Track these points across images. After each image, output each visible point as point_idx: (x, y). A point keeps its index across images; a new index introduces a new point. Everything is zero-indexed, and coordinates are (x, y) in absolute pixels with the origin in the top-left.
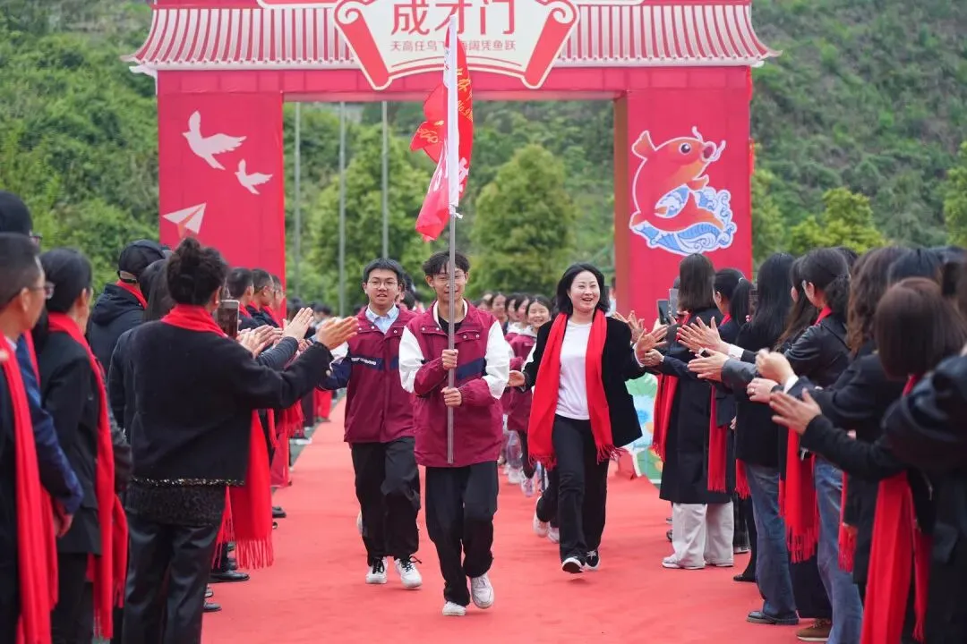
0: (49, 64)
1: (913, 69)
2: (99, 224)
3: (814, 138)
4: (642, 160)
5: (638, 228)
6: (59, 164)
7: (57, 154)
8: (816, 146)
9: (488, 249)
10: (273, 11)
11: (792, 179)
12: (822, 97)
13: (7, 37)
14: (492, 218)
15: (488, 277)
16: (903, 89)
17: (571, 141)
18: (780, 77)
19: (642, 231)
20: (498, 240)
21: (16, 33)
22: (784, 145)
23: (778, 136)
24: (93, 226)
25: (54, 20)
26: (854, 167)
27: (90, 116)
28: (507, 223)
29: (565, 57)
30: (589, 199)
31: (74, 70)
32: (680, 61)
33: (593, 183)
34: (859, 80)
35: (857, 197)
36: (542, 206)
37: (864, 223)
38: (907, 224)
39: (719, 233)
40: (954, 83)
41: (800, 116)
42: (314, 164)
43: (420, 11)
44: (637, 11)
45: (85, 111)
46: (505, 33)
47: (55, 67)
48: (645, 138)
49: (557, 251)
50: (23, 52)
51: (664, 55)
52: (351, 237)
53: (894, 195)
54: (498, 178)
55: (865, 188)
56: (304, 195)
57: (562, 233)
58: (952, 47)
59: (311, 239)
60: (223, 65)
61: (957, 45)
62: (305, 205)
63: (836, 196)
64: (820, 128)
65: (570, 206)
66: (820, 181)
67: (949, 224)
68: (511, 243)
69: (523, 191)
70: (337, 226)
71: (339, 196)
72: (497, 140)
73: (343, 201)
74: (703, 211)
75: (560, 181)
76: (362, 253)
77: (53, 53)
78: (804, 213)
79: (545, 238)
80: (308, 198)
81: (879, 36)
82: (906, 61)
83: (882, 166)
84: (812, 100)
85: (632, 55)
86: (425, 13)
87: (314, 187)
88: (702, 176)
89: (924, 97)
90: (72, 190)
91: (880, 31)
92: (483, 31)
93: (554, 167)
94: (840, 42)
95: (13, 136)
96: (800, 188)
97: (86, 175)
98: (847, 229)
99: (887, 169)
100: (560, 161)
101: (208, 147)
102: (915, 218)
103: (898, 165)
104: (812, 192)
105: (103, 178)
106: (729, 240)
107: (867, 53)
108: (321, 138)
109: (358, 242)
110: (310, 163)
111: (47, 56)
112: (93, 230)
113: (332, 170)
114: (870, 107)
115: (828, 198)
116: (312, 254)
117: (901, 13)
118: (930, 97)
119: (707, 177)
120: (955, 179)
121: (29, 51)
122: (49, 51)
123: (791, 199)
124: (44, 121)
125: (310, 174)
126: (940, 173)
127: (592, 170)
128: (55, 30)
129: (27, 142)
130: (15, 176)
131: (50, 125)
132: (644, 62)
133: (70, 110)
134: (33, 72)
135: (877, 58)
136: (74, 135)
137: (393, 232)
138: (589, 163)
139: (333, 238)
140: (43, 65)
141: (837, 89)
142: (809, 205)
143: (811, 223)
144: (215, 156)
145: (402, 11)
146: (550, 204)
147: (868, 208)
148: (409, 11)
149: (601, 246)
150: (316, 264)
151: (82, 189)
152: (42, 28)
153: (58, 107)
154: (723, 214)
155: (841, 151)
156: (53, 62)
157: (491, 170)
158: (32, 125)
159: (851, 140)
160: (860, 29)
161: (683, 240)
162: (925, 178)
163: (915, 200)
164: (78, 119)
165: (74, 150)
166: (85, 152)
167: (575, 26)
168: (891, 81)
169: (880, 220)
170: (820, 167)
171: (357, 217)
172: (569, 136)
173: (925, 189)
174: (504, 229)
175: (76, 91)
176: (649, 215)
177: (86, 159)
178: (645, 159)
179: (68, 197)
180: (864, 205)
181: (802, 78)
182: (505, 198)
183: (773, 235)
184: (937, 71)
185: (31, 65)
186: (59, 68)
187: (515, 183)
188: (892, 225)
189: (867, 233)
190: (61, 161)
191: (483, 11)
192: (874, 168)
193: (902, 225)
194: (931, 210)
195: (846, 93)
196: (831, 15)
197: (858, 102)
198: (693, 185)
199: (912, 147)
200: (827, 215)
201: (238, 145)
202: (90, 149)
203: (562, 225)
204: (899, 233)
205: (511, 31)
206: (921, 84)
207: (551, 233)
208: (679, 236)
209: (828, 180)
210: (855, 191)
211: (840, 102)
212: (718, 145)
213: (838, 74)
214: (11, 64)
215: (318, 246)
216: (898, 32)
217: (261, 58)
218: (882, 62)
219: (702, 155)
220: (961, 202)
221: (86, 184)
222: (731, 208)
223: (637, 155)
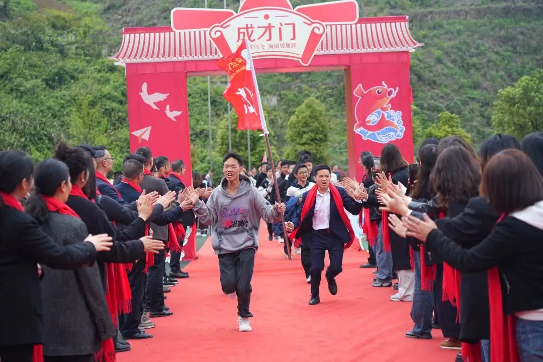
0: (102, 71)
1: (475, 60)
2: (126, 139)
3: (433, 91)
4: (359, 98)
5: (358, 130)
6: (108, 114)
7: (106, 110)
8: (434, 94)
9: (293, 144)
10: (180, 33)
11: (424, 109)
12: (436, 73)
13: (84, 60)
14: (295, 130)
15: (294, 156)
16: (471, 69)
17: (329, 96)
18: (417, 65)
19: (360, 132)
20: (298, 140)
21: (88, 58)
22: (420, 94)
23: (417, 91)
24: (123, 140)
25: (104, 52)
26: (451, 103)
27: (120, 93)
28: (301, 132)
29: (320, 50)
30: (338, 121)
31: (113, 73)
32: (375, 50)
33: (339, 114)
34: (451, 65)
35: (453, 115)
36: (316, 124)
37: (457, 126)
38: (474, 127)
39: (397, 132)
40: (493, 65)
41: (427, 82)
42: (218, 110)
43: (250, 31)
44: (354, 26)
45: (118, 91)
46: (291, 39)
47: (105, 72)
48: (360, 87)
49: (323, 144)
50: (91, 66)
51: (367, 48)
52: (235, 141)
53: (469, 115)
54: (296, 113)
55: (456, 112)
56: (213, 123)
57: (326, 136)
58: (491, 50)
59: (217, 142)
60: (156, 60)
61: (493, 49)
62: (214, 128)
63: (444, 115)
64: (435, 87)
65: (328, 124)
66: (436, 109)
67: (494, 126)
68: (303, 140)
69: (308, 118)
70: (228, 136)
71: (228, 123)
72: (296, 97)
73: (230, 125)
74: (388, 121)
75: (324, 113)
76: (239, 147)
77: (104, 66)
78: (430, 123)
79: (318, 138)
80: (216, 125)
81: (459, 46)
82: (472, 56)
83: (463, 102)
84: (432, 75)
85: (352, 48)
86: (252, 31)
87: (218, 120)
88: (388, 104)
89: (480, 72)
90: (114, 125)
91: (460, 44)
92: (281, 39)
93: (321, 107)
94: (443, 50)
95: (86, 102)
96: (428, 113)
97: (119, 118)
98: (450, 130)
99: (465, 103)
100: (323, 105)
101: (151, 99)
102: (478, 124)
103: (470, 101)
104: (433, 114)
105: (127, 119)
106: (402, 135)
107: (455, 54)
108: (221, 98)
109: (237, 143)
110: (216, 109)
111: (101, 67)
112: (123, 142)
113: (225, 112)
114: (456, 77)
115: (441, 116)
116: (218, 149)
117: (469, 36)
118: (483, 72)
119: (390, 105)
120: (496, 106)
121: (94, 65)
122: (102, 65)
123: (424, 117)
124: (100, 95)
125: (217, 114)
126: (487, 104)
127: (338, 108)
128: (105, 56)
129: (93, 104)
130: (88, 119)
131: (103, 97)
132: (358, 51)
133: (112, 90)
134: (95, 75)
135: (458, 56)
136: (114, 101)
137: (252, 137)
138: (337, 105)
139: (226, 141)
140: (100, 71)
141: (442, 69)
142: (432, 120)
143: (434, 128)
144: (155, 103)
145: (241, 30)
146: (320, 123)
147: (458, 120)
148: (245, 30)
149: (343, 141)
150: (219, 153)
151: (118, 124)
152: (99, 56)
153: (107, 89)
154: (399, 122)
155: (445, 97)
156: (104, 70)
157: (294, 110)
158: (96, 97)
159: (449, 91)
160: (452, 43)
161: (380, 136)
162: (482, 107)
163: (478, 116)
164: (116, 94)
165: (114, 108)
166: (119, 108)
167: (325, 34)
168: (465, 65)
169: (463, 125)
170: (436, 103)
171: (236, 132)
172: (328, 94)
173: (482, 111)
174: (300, 135)
175: (114, 82)
176: (363, 124)
177: (119, 111)
178: (360, 98)
179: (112, 128)
180: (456, 119)
181: (427, 65)
182: (300, 122)
183: (417, 133)
184: (485, 60)
185: (95, 72)
186: (106, 72)
187: (304, 115)
188: (468, 127)
189: (458, 131)
190: (108, 112)
191: (280, 29)
192: (459, 102)
193: (472, 127)
194: (485, 121)
195: (446, 71)
196: (438, 38)
197: (452, 75)
198: (383, 109)
199: (475, 93)
200: (440, 124)
201: (165, 98)
202: (121, 107)
203: (325, 132)
204: (471, 130)
205: (294, 38)
206: (478, 66)
207: (321, 136)
208: (377, 133)
209: (440, 109)
210: (452, 113)
211: (443, 75)
212: (395, 90)
213: (442, 63)
214: (86, 72)
215: (220, 145)
216: (467, 44)
217: (175, 56)
218: (462, 58)
219: (387, 94)
220: (499, 116)
221: (120, 122)
222: (402, 120)
223: (356, 95)
